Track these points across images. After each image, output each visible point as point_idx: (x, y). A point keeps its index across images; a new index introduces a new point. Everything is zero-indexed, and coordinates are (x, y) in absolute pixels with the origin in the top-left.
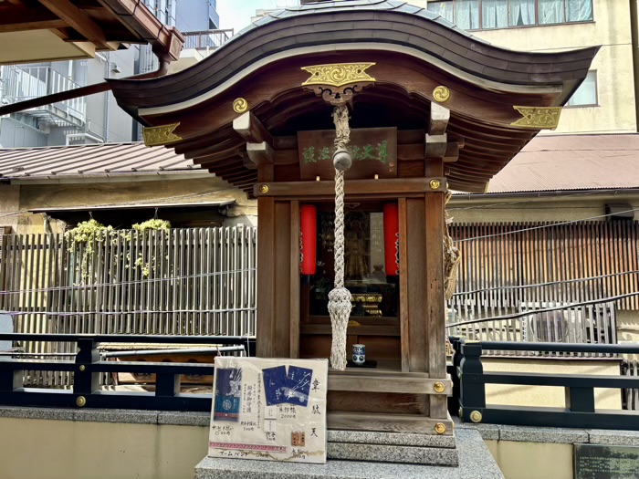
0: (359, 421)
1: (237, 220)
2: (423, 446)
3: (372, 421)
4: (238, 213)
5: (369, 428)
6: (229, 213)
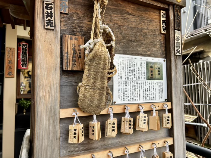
1: (206, 59)
4: (205, 56)
6: (201, 56)
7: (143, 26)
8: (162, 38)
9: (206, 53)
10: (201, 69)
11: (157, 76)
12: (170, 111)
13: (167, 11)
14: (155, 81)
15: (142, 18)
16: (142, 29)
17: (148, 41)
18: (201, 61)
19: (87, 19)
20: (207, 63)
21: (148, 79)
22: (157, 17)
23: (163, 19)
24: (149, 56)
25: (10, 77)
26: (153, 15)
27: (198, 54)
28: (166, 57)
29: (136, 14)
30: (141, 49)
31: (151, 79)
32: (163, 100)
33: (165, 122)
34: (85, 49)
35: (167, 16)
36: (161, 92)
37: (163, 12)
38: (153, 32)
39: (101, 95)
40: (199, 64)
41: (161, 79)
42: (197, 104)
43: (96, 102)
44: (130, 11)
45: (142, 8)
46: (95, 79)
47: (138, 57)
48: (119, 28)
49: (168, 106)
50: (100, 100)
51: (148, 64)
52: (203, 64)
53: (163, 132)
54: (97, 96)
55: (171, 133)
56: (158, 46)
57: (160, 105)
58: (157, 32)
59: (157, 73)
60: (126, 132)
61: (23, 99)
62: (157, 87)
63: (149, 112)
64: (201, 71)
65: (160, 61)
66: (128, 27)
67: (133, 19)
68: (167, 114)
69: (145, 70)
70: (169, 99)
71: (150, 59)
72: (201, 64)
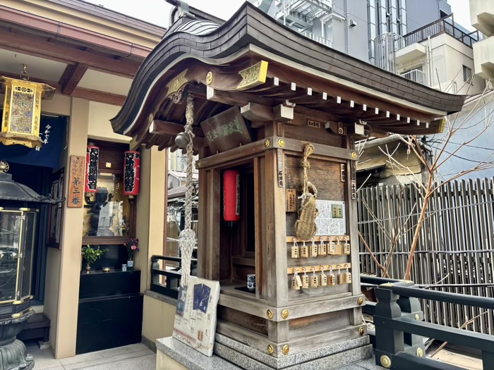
0: (233, 331)
1: (388, 180)
2: (260, 361)
3: (238, 333)
4: (388, 175)
5: (236, 338)
6: (381, 176)
7: (329, 177)
8: (342, 185)
9: (388, 170)
10: (381, 196)
11: (339, 215)
12: (349, 242)
13: (346, 165)
14: (338, 219)
15: (328, 171)
16: (328, 180)
17: (332, 188)
18: (381, 184)
19: (296, 176)
20: (390, 188)
21: (333, 217)
22: (338, 169)
23: (342, 170)
24: (333, 200)
25: (76, 206)
26: (336, 168)
27: (376, 171)
28: (345, 200)
29: (324, 168)
30: (328, 195)
31: (335, 217)
32: (343, 234)
33: (346, 249)
34: (301, 199)
35: (345, 168)
36: (342, 227)
37: (342, 165)
38: (336, 181)
39: (311, 227)
40: (378, 189)
41: (341, 217)
42: (376, 253)
43: (308, 232)
44: (320, 167)
45: (328, 164)
46: (308, 218)
47: (326, 201)
48: (314, 180)
49: (347, 239)
50: (310, 231)
51: (332, 206)
52: (384, 189)
53: (344, 259)
54: (308, 228)
55: (349, 258)
56: (340, 193)
57: (342, 237)
58: (339, 181)
59: (339, 213)
60: (322, 254)
61: (89, 246)
62: (339, 224)
63: (335, 242)
64: (381, 200)
65: (341, 203)
66: (319, 179)
67: (322, 172)
68: (346, 244)
69: (330, 211)
70: (348, 233)
71: (334, 202)
72: (381, 188)
